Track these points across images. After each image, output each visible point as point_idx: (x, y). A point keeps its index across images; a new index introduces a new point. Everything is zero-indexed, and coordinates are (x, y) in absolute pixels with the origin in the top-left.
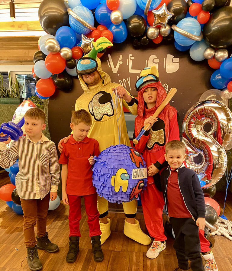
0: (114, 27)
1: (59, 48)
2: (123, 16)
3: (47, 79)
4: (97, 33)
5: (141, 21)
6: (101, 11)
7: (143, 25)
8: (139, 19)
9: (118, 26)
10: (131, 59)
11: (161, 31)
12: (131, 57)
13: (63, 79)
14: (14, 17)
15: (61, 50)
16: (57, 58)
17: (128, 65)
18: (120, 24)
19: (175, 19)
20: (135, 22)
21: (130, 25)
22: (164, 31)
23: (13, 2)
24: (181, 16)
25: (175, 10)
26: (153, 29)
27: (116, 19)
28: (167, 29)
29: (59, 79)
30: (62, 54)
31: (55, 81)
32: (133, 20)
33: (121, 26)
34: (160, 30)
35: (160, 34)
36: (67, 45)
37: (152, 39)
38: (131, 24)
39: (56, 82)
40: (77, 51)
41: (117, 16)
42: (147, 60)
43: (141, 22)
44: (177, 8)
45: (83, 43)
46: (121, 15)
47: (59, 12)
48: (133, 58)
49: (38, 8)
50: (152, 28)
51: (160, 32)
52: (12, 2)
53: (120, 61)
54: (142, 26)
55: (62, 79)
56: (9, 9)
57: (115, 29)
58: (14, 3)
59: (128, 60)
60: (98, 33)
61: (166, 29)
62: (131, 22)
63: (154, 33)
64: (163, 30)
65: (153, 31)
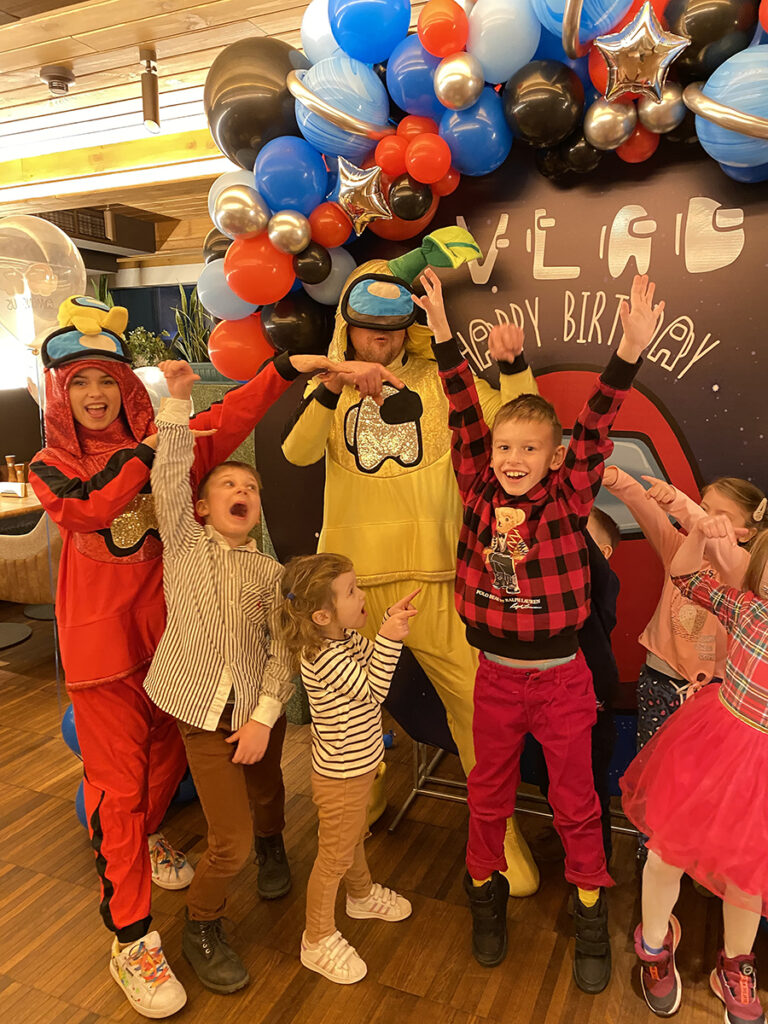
0: (454, 119)
1: (262, 218)
2: (482, 72)
3: (240, 321)
4: (392, 148)
5: (558, 85)
6: (405, 63)
7: (569, 97)
8: (548, 77)
9: (468, 112)
10: (540, 228)
11: (646, 114)
12: (541, 220)
13: (294, 319)
14: (155, 119)
15: (271, 223)
16: (263, 249)
17: (529, 250)
18: (474, 102)
19: (701, 57)
20: (536, 88)
21: (516, 103)
22: (656, 111)
23: (153, 72)
24: (725, 44)
25: (696, 19)
26: (608, 110)
27: (457, 89)
28: (669, 100)
29: (277, 320)
30: (273, 235)
31: (267, 327)
32: (525, 84)
33: (482, 112)
34: (641, 112)
35: (638, 123)
36: (292, 202)
37: (611, 148)
38: (518, 99)
39: (270, 329)
40: (330, 216)
41: (459, 78)
42: (604, 228)
43: (558, 88)
44: (706, 10)
45: (343, 189)
46: (472, 73)
47: (270, 90)
48: (551, 223)
49: (203, 88)
50: (603, 108)
51: (638, 116)
52: (150, 71)
53: (499, 238)
54: (564, 102)
55: (290, 320)
56: (141, 100)
57: (456, 125)
58: (155, 76)
59: (529, 231)
60: (398, 147)
61: (664, 102)
62: (518, 90)
63: (612, 126)
64: (650, 107)
65: (608, 118)
